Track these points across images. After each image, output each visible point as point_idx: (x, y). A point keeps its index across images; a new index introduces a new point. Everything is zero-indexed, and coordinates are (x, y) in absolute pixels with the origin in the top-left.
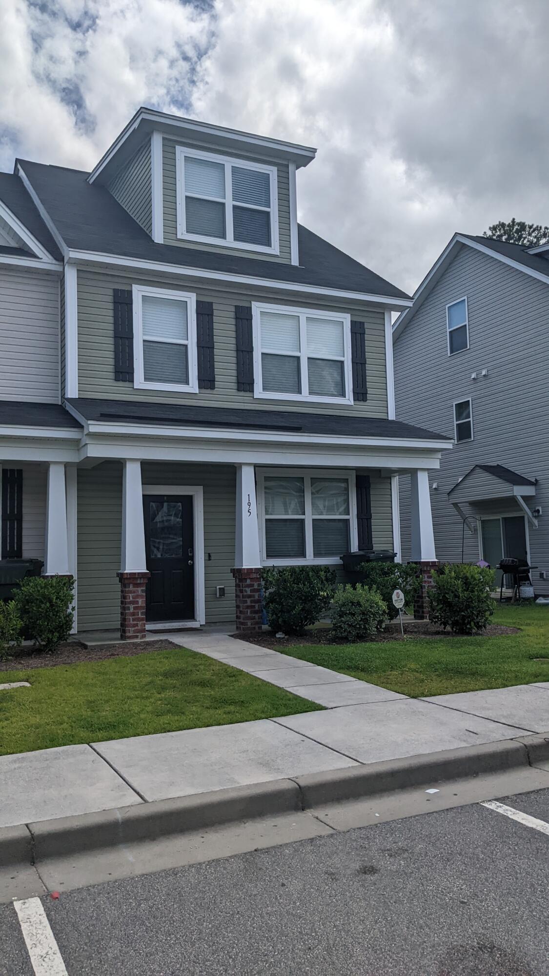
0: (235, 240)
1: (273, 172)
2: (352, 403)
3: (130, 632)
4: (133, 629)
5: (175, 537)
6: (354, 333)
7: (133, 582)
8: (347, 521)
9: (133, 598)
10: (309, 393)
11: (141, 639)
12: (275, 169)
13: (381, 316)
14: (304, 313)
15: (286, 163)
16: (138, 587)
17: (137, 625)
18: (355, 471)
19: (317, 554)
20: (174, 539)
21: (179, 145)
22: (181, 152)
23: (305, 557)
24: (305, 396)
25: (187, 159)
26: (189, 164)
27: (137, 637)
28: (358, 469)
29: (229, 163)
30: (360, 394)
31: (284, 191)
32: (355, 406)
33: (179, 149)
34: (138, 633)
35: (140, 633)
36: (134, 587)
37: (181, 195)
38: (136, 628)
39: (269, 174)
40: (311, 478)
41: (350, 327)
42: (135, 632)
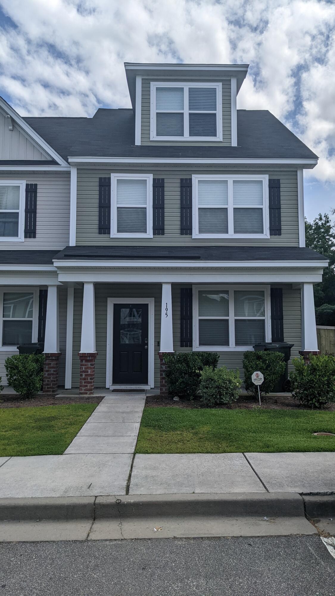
0: (190, 135)
1: (218, 86)
2: (269, 237)
3: (82, 390)
4: (84, 388)
5: (137, 330)
6: (271, 187)
7: (85, 359)
8: (263, 321)
9: (85, 369)
10: (234, 232)
11: (89, 395)
12: (220, 84)
13: (294, 173)
14: (230, 178)
15: (229, 79)
16: (88, 362)
17: (87, 386)
18: (270, 285)
19: (237, 343)
20: (136, 331)
21: (152, 82)
22: (154, 85)
23: (229, 346)
24: (231, 234)
25: (158, 89)
26: (159, 92)
27: (86, 393)
28: (272, 284)
29: (186, 86)
30: (276, 230)
31: (227, 98)
32: (271, 239)
33: (152, 84)
34: (87, 391)
35: (89, 391)
36: (86, 362)
37: (153, 112)
38: (86, 388)
39: (216, 88)
40: (234, 291)
41: (268, 184)
42: (85, 390)
